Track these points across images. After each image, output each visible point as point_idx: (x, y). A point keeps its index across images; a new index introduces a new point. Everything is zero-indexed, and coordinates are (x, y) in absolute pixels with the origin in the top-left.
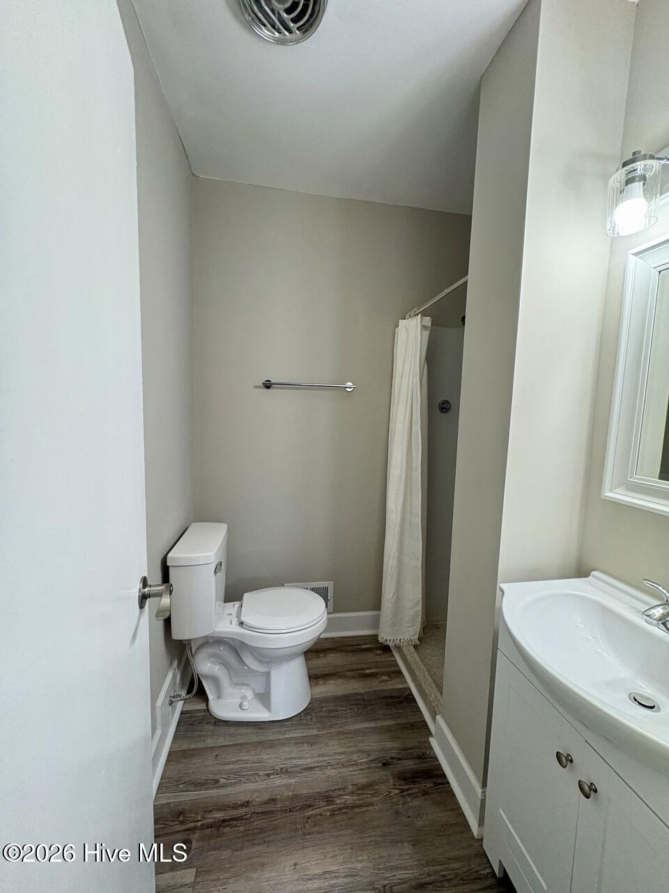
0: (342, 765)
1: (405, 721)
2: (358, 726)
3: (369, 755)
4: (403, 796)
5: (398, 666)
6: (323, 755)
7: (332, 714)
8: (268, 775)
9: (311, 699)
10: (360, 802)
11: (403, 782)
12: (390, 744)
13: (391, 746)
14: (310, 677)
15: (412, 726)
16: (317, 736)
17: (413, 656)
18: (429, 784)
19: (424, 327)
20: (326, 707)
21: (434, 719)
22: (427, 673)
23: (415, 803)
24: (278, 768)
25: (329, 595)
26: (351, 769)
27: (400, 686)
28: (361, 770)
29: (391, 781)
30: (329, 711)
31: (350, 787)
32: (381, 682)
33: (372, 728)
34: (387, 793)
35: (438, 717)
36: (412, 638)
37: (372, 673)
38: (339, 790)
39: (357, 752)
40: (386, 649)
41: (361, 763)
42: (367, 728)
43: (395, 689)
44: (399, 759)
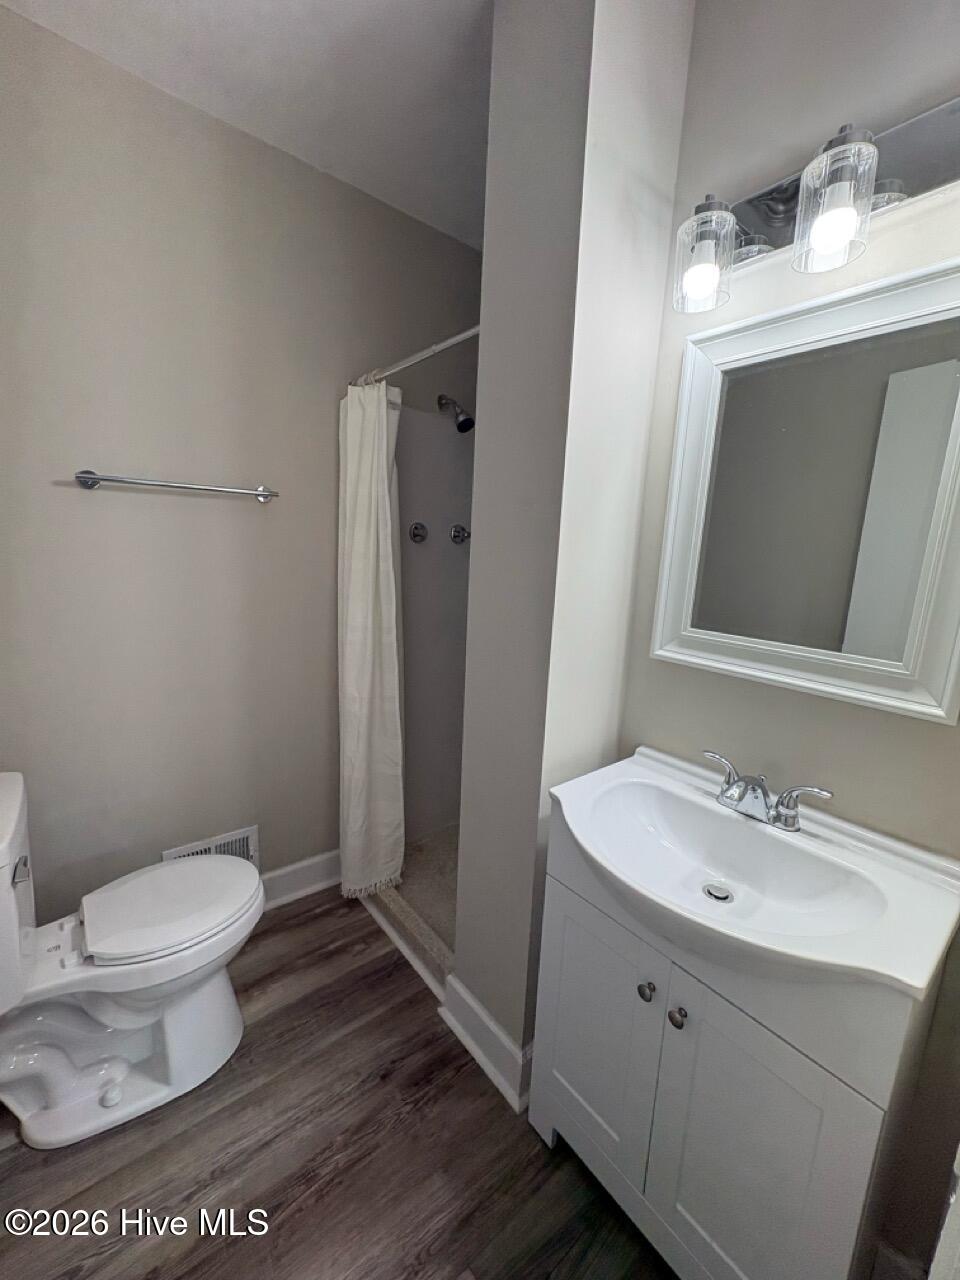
0: (320, 1110)
1: (399, 999)
2: (334, 1037)
3: (359, 1074)
4: (418, 1110)
5: (374, 922)
6: (285, 1111)
7: (287, 1037)
8: (188, 1198)
9: (245, 1028)
10: (356, 1155)
11: (414, 1089)
12: (385, 1044)
13: (386, 1044)
14: (237, 992)
15: (411, 1003)
16: (266, 1085)
17: (396, 902)
18: (449, 1074)
19: (391, 404)
20: (273, 1031)
21: (442, 982)
22: (420, 920)
23: (436, 1109)
24: (205, 1175)
25: (251, 848)
26: (334, 1111)
27: (382, 952)
28: (351, 1103)
29: (399, 1097)
30: (280, 1035)
31: (339, 1138)
32: (355, 956)
33: (354, 1031)
34: (396, 1117)
35: (450, 978)
36: (392, 877)
37: (336, 948)
38: (322, 1153)
39: (340, 1078)
40: (353, 903)
41: (349, 1093)
42: (346, 1035)
43: (377, 958)
44: (403, 1059)
